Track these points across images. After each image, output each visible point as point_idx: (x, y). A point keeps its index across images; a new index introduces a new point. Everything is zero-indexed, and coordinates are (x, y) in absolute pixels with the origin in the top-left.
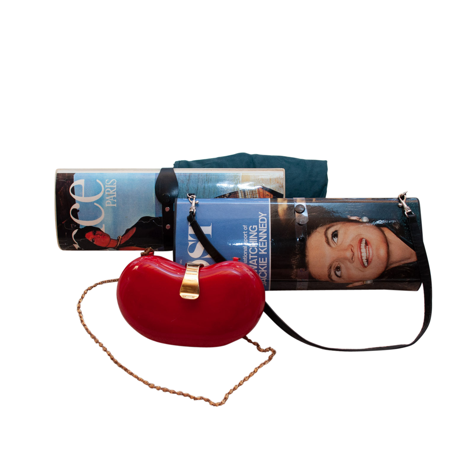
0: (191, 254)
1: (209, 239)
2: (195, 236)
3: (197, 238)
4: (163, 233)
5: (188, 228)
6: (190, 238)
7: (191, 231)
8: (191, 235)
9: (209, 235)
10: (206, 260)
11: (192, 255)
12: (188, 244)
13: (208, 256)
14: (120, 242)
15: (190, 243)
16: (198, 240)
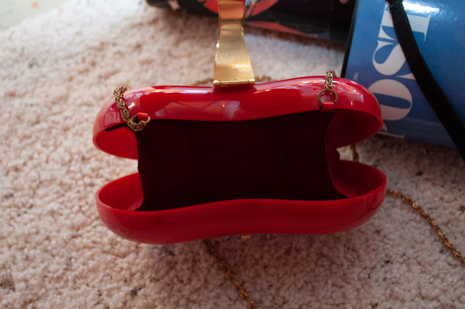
0: (377, 66)
1: (418, 41)
2: (393, 32)
3: (396, 37)
4: (332, 8)
5: (382, 13)
6: (382, 34)
7: (387, 20)
8: (386, 29)
9: (422, 34)
10: (405, 82)
11: (380, 68)
12: (377, 44)
13: (410, 76)
14: (252, 11)
15: (381, 44)
16: (397, 41)
